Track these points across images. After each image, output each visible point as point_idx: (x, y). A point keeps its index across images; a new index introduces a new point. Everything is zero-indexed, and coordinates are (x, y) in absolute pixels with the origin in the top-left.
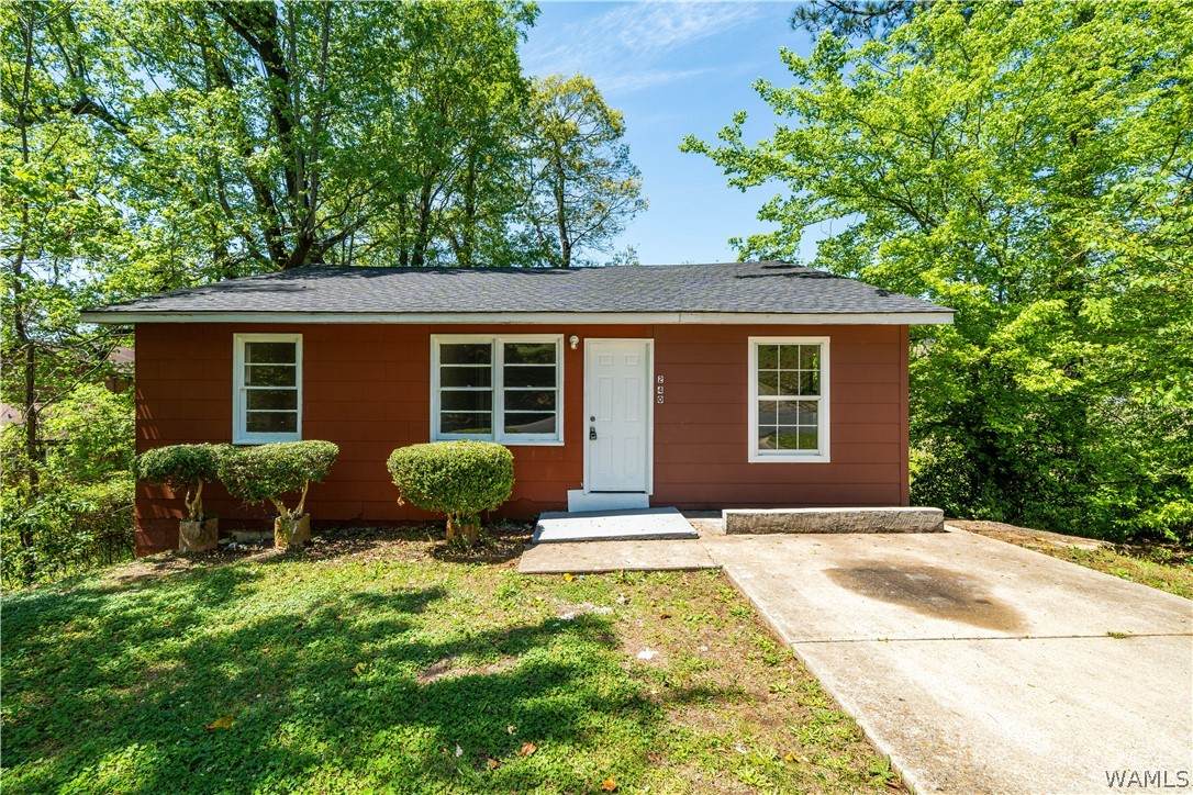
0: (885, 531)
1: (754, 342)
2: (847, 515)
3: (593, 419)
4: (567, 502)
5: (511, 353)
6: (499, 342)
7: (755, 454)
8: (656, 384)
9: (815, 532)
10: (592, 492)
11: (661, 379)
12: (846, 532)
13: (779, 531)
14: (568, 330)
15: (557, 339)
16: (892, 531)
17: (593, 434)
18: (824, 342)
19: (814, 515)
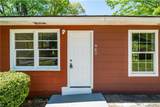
1: (130, 32)
4: (60, 92)
5: (41, 36)
6: (36, 32)
7: (131, 73)
8: (94, 48)
14: (61, 27)
15: (57, 31)
17: (71, 66)
18: (156, 32)
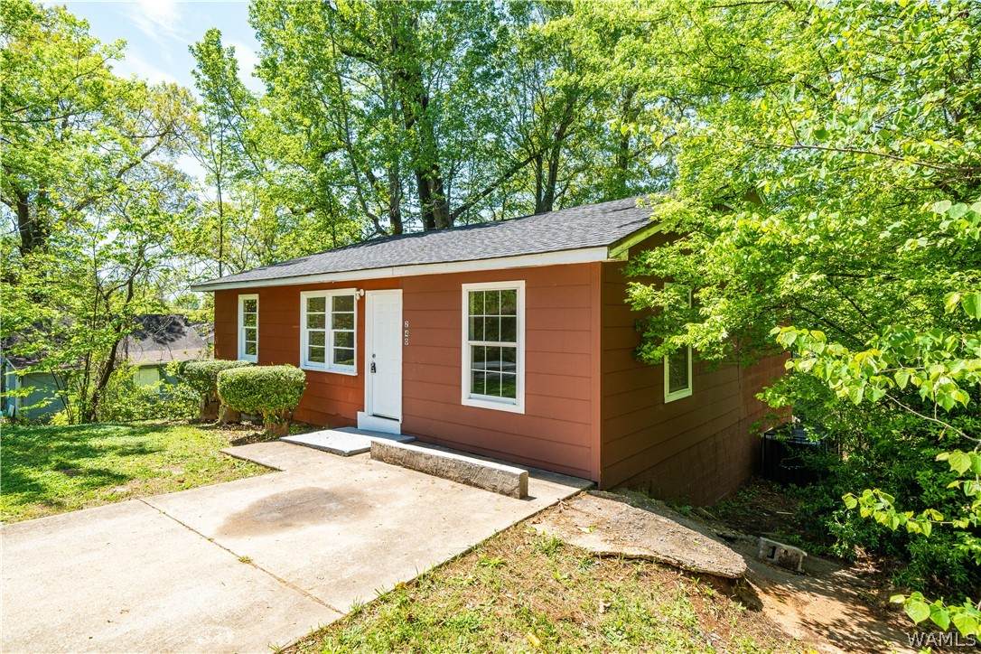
0: (470, 484)
1: (467, 288)
2: (443, 459)
3: (374, 356)
4: (356, 421)
6: (328, 296)
7: (466, 398)
8: (404, 328)
9: (421, 471)
10: (374, 415)
11: (407, 325)
12: (442, 476)
13: (400, 464)
15: (354, 292)
16: (476, 485)
17: (374, 368)
18: (520, 286)
19: (421, 454)
